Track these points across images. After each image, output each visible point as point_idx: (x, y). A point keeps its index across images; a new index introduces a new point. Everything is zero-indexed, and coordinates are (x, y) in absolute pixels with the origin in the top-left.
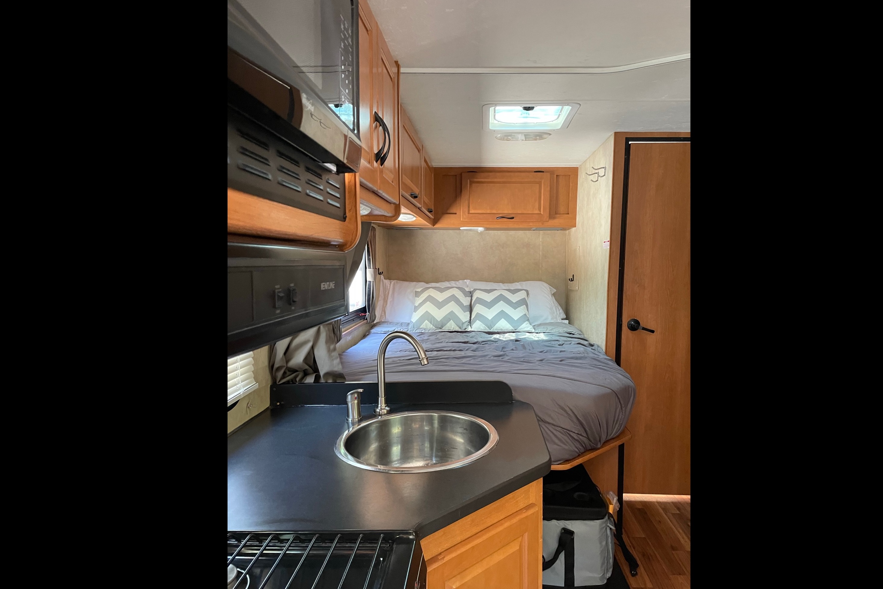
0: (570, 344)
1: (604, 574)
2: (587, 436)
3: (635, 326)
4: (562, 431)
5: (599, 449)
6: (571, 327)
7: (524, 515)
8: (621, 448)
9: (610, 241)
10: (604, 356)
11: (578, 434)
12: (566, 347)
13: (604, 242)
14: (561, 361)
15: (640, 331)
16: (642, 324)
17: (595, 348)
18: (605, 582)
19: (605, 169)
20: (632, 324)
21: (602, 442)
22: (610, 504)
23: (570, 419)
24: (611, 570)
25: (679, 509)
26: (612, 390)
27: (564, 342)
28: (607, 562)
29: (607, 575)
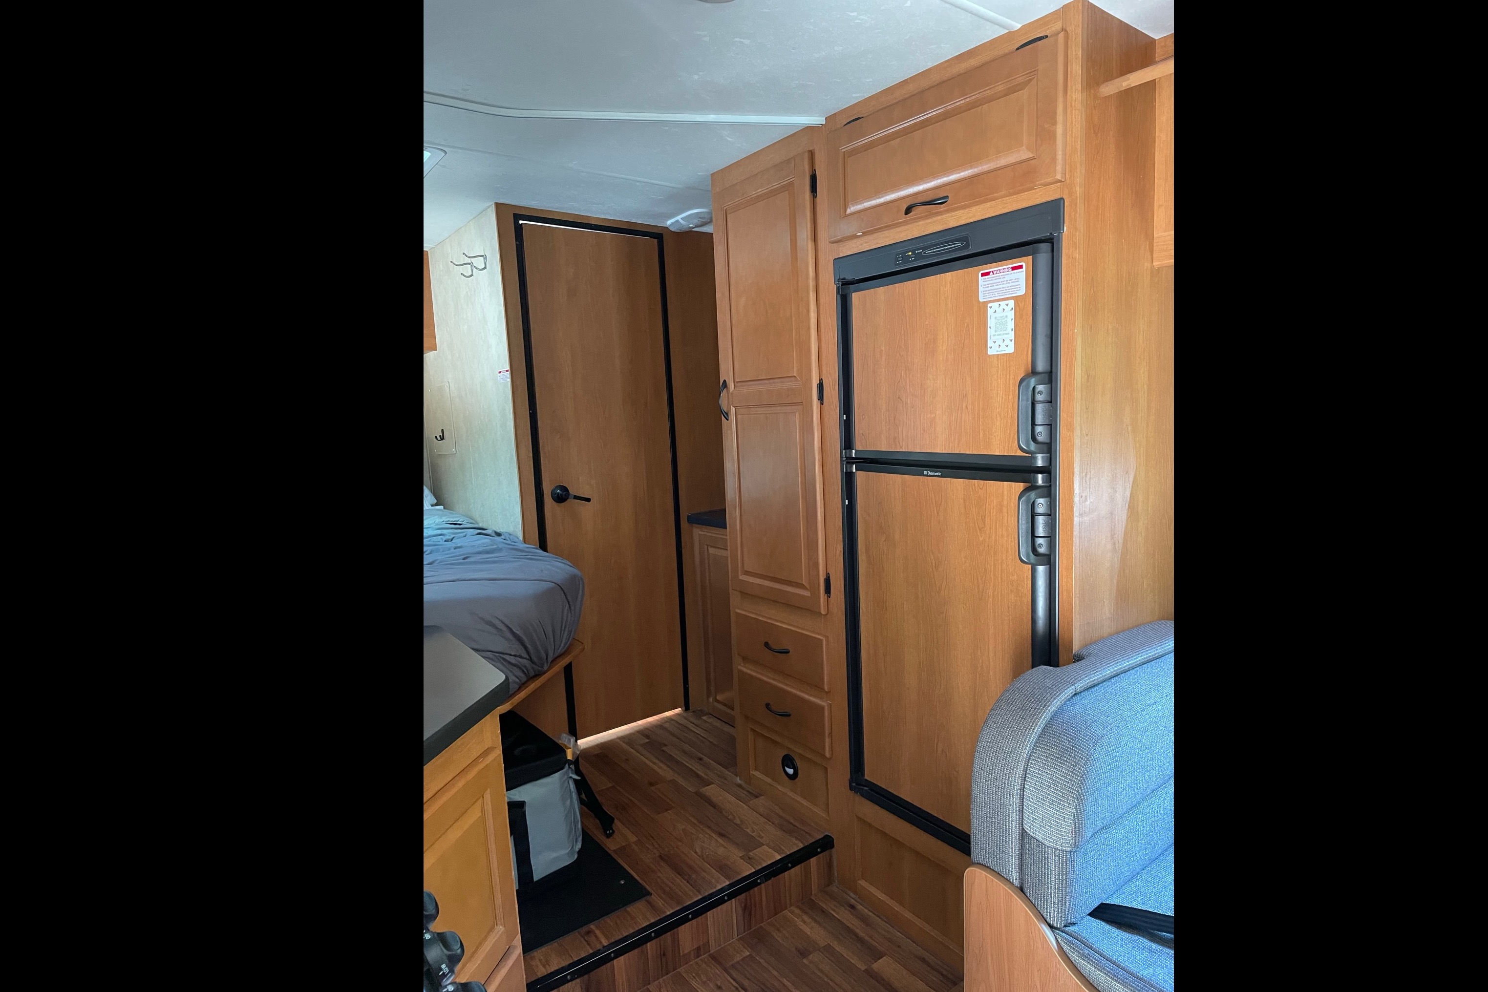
0: (465, 536)
1: (573, 847)
2: (528, 657)
3: (562, 496)
4: (491, 656)
5: (544, 673)
6: (452, 514)
7: (481, 766)
8: (568, 669)
9: (509, 371)
10: (523, 545)
11: (515, 656)
12: (458, 542)
13: (500, 372)
14: (464, 559)
15: (571, 501)
16: (572, 492)
17: (505, 537)
18: (576, 856)
19: (485, 259)
20: (558, 493)
21: (550, 660)
22: (568, 749)
23: (503, 637)
24: (580, 839)
25: (647, 737)
26: (555, 583)
27: (453, 536)
28: (575, 829)
29: (577, 847)
